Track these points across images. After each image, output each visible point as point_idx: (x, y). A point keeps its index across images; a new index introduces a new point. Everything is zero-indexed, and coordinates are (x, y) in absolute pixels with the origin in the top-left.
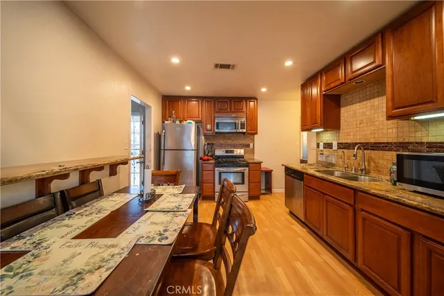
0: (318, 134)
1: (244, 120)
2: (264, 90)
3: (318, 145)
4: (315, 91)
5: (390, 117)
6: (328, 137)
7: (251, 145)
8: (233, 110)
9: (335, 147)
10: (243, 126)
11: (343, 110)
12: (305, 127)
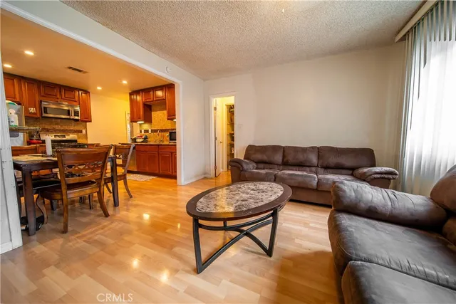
0: (140, 124)
1: (78, 108)
2: (99, 88)
3: (141, 132)
4: (139, 98)
5: (168, 119)
6: (146, 127)
7: (84, 131)
8: (63, 97)
9: (150, 132)
10: (76, 113)
11: (153, 113)
12: (133, 120)
